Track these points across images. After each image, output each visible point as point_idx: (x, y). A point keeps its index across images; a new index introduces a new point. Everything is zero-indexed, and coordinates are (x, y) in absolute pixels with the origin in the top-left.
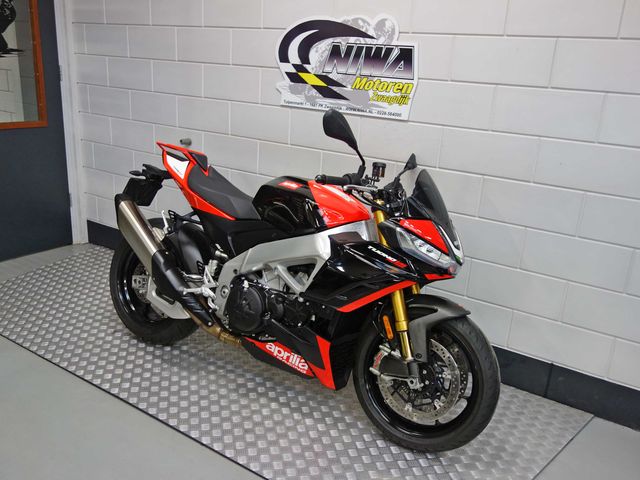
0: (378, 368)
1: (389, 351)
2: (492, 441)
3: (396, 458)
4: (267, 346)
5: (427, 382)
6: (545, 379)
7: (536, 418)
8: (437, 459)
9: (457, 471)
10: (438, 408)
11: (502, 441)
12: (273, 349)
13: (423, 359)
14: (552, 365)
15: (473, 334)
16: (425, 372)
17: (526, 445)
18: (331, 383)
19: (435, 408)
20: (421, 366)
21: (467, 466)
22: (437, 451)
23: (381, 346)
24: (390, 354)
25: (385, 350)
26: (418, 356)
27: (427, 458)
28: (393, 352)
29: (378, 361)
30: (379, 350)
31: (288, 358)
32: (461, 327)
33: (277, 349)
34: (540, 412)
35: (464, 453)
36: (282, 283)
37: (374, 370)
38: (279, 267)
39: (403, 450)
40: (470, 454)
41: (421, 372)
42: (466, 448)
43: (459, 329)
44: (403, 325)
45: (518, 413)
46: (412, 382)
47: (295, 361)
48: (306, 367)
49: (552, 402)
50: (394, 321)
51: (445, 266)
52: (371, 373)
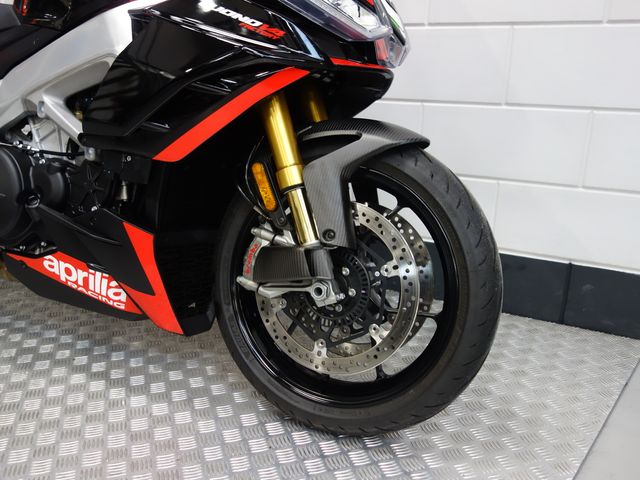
0: (251, 275)
1: (270, 236)
2: (487, 401)
3: (302, 455)
4: (46, 264)
5: (352, 292)
6: (560, 293)
7: (555, 355)
8: (386, 447)
9: (427, 468)
10: (378, 341)
11: (504, 400)
12: (56, 266)
13: (340, 240)
14: (570, 265)
15: (436, 178)
16: (346, 271)
17: (549, 402)
18: (172, 323)
19: (373, 342)
20: (338, 257)
21: (445, 455)
22: (383, 430)
23: (255, 231)
24: (272, 242)
25: (263, 237)
26: (328, 233)
27: (365, 448)
28: (278, 238)
29: (250, 262)
30: (252, 237)
31: (86, 280)
32: (410, 167)
33: (63, 265)
34: (559, 346)
35: (437, 428)
36: (65, 140)
37: (247, 281)
38: (48, 100)
39: (317, 436)
40: (451, 430)
41: (337, 272)
42: (439, 419)
43: (407, 171)
44: (292, 175)
45: (524, 351)
46: (319, 291)
47: (100, 285)
48: (123, 297)
49: (574, 329)
50: (274, 169)
51: (369, 36)
52: (241, 289)
